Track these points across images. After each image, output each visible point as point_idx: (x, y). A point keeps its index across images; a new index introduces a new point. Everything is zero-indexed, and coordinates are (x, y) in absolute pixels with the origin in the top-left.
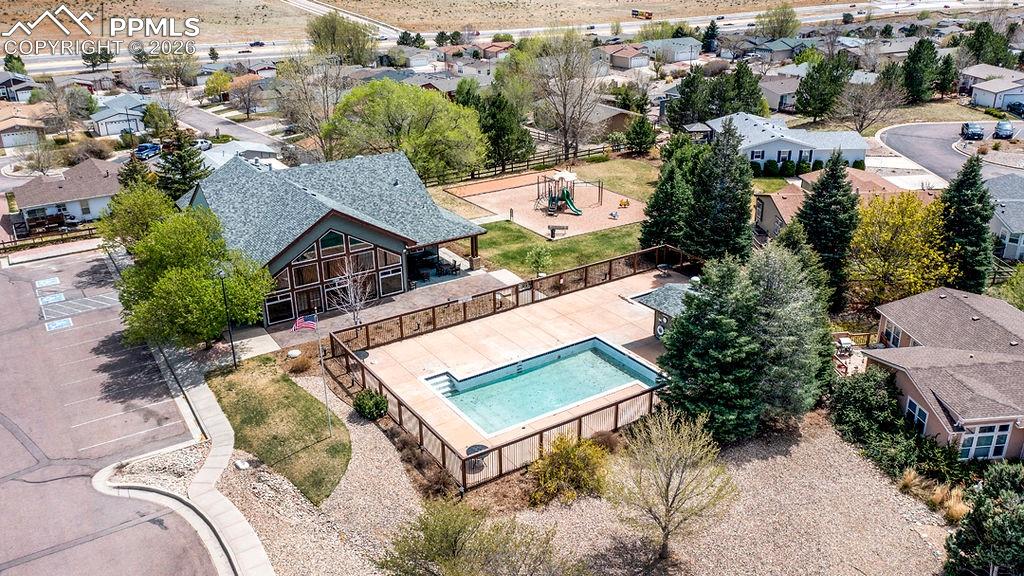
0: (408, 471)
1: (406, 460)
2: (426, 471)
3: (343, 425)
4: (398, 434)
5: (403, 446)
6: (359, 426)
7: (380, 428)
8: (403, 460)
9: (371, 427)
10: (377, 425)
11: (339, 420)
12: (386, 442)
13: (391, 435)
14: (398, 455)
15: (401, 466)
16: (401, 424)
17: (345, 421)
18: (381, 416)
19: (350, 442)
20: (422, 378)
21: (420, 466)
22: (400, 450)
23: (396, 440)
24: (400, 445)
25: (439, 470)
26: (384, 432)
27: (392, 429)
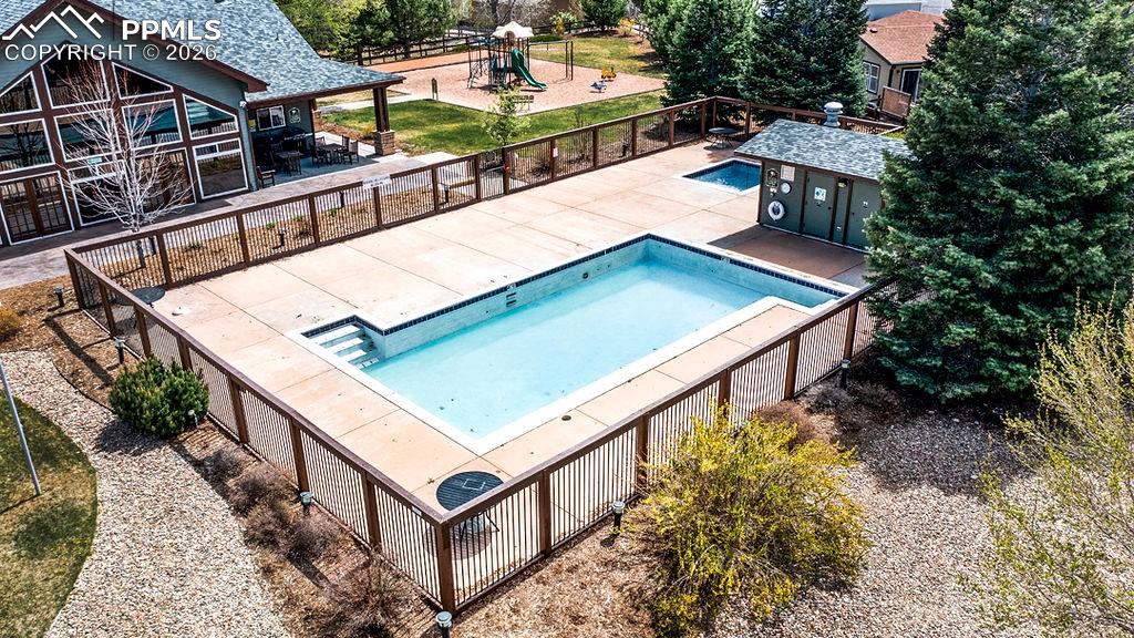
0: (267, 571)
1: (260, 539)
2: (321, 566)
3: (82, 458)
4: (237, 466)
5: (251, 498)
6: (126, 459)
7: (186, 456)
8: (250, 540)
9: (164, 456)
10: (180, 450)
11: (72, 447)
12: (202, 494)
13: (216, 472)
14: (236, 526)
15: (246, 560)
16: (243, 440)
17: (87, 449)
18: (190, 425)
19: (95, 504)
20: (295, 334)
21: (303, 552)
22: (241, 510)
23: (231, 483)
24: (241, 497)
25: (363, 558)
26: (197, 464)
27: (218, 454)
